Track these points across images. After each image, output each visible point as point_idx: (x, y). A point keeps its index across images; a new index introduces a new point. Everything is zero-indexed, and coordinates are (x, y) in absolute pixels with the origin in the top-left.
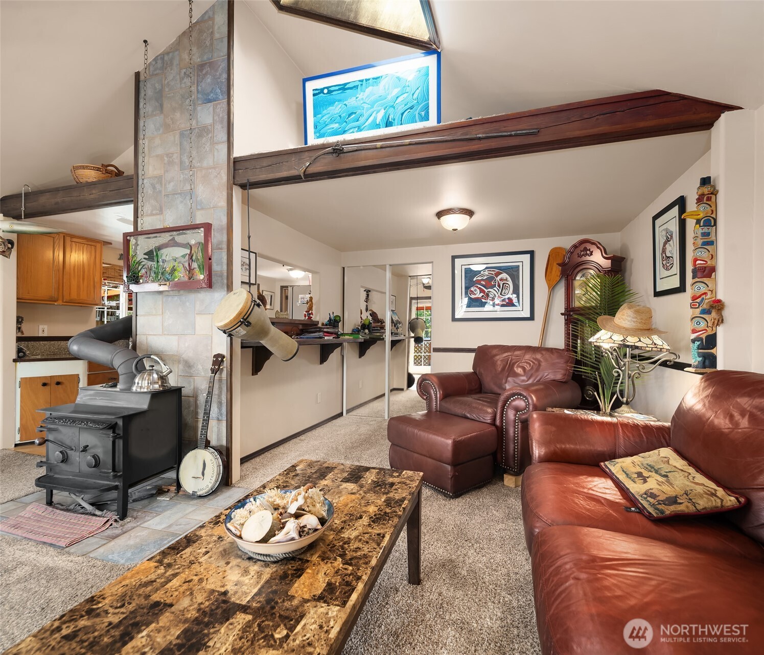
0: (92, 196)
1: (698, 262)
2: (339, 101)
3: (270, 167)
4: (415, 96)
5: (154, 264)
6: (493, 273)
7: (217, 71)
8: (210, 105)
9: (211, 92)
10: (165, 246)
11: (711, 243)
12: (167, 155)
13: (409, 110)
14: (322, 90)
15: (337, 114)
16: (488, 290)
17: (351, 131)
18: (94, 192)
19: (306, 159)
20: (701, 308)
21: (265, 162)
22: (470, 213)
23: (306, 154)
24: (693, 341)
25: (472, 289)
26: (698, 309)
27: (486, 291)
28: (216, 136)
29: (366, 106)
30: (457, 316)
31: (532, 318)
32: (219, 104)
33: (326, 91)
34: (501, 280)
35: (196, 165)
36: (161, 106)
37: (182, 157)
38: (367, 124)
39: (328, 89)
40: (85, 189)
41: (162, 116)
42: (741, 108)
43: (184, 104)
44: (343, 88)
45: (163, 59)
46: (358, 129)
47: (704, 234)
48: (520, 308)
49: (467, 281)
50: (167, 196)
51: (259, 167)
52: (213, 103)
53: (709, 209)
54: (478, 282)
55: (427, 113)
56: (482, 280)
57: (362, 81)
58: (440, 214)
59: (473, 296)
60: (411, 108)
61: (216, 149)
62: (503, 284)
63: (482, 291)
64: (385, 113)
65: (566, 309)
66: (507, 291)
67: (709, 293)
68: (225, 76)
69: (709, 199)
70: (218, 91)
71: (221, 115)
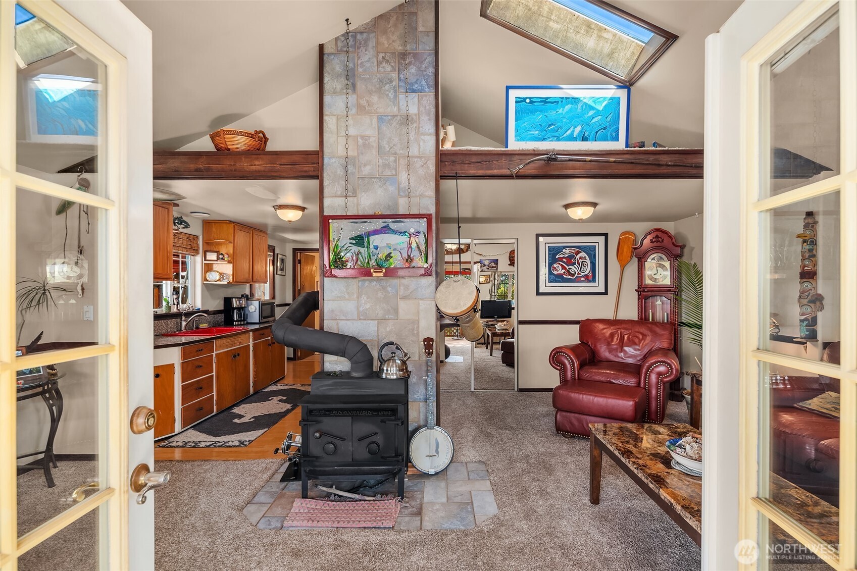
0: (254, 168)
1: (806, 268)
2: (541, 111)
3: (479, 164)
4: (608, 119)
5: (364, 250)
6: (573, 251)
7: (422, 63)
8: (414, 95)
9: (416, 82)
10: (376, 232)
11: (814, 256)
12: (362, 137)
13: (602, 130)
14: (524, 99)
15: (538, 122)
16: (569, 267)
17: (551, 139)
18: (257, 163)
19: (516, 161)
20: (808, 299)
21: (474, 159)
22: (594, 205)
23: (517, 157)
24: (801, 321)
25: (555, 265)
26: (806, 300)
27: (567, 267)
28: (422, 127)
29: (565, 120)
30: (541, 291)
31: (606, 293)
32: (426, 96)
33: (528, 101)
34: (580, 258)
35: (398, 152)
36: (354, 86)
37: (380, 141)
38: (565, 135)
39: (530, 100)
40: (243, 159)
41: (355, 96)
42: (832, 170)
43: (383, 88)
44: (545, 101)
45: (355, 37)
46: (557, 138)
47: (809, 250)
48: (596, 284)
49: (551, 259)
50: (363, 178)
51: (467, 162)
52: (418, 93)
53: (813, 233)
54: (561, 259)
55: (618, 135)
56: (564, 257)
57: (562, 98)
58: (567, 206)
59: (555, 273)
60: (605, 128)
61: (422, 139)
62: (582, 262)
63: (563, 268)
64: (582, 129)
65: (639, 286)
66: (585, 269)
67: (813, 289)
68: (431, 70)
69: (812, 227)
70: (424, 83)
71: (427, 107)
